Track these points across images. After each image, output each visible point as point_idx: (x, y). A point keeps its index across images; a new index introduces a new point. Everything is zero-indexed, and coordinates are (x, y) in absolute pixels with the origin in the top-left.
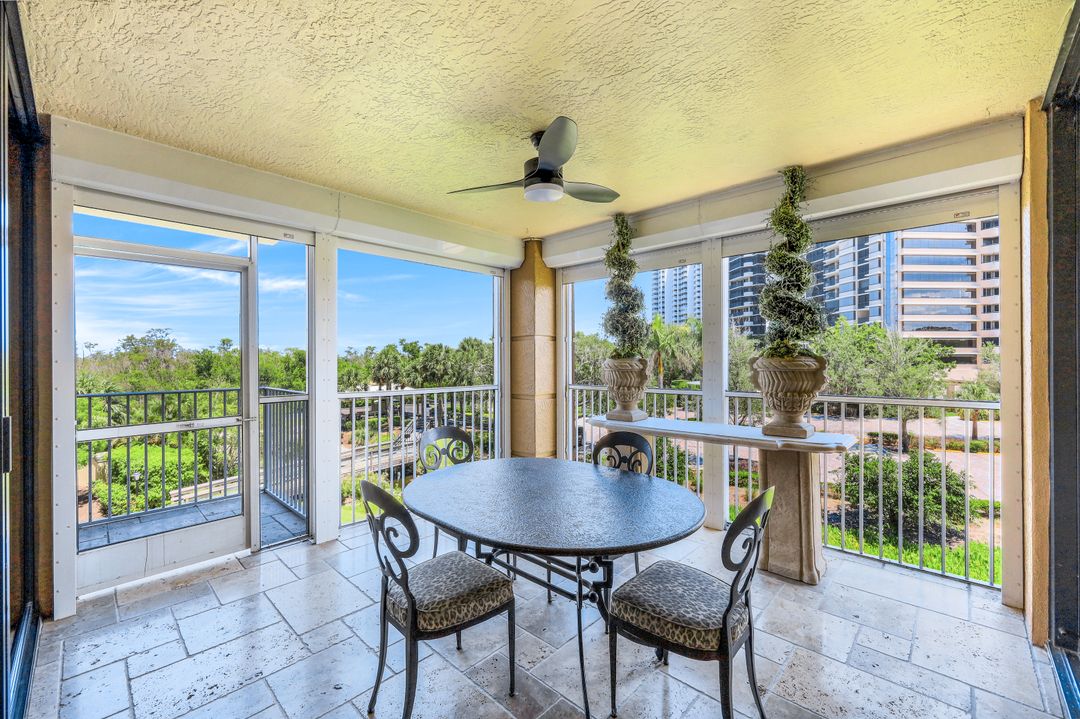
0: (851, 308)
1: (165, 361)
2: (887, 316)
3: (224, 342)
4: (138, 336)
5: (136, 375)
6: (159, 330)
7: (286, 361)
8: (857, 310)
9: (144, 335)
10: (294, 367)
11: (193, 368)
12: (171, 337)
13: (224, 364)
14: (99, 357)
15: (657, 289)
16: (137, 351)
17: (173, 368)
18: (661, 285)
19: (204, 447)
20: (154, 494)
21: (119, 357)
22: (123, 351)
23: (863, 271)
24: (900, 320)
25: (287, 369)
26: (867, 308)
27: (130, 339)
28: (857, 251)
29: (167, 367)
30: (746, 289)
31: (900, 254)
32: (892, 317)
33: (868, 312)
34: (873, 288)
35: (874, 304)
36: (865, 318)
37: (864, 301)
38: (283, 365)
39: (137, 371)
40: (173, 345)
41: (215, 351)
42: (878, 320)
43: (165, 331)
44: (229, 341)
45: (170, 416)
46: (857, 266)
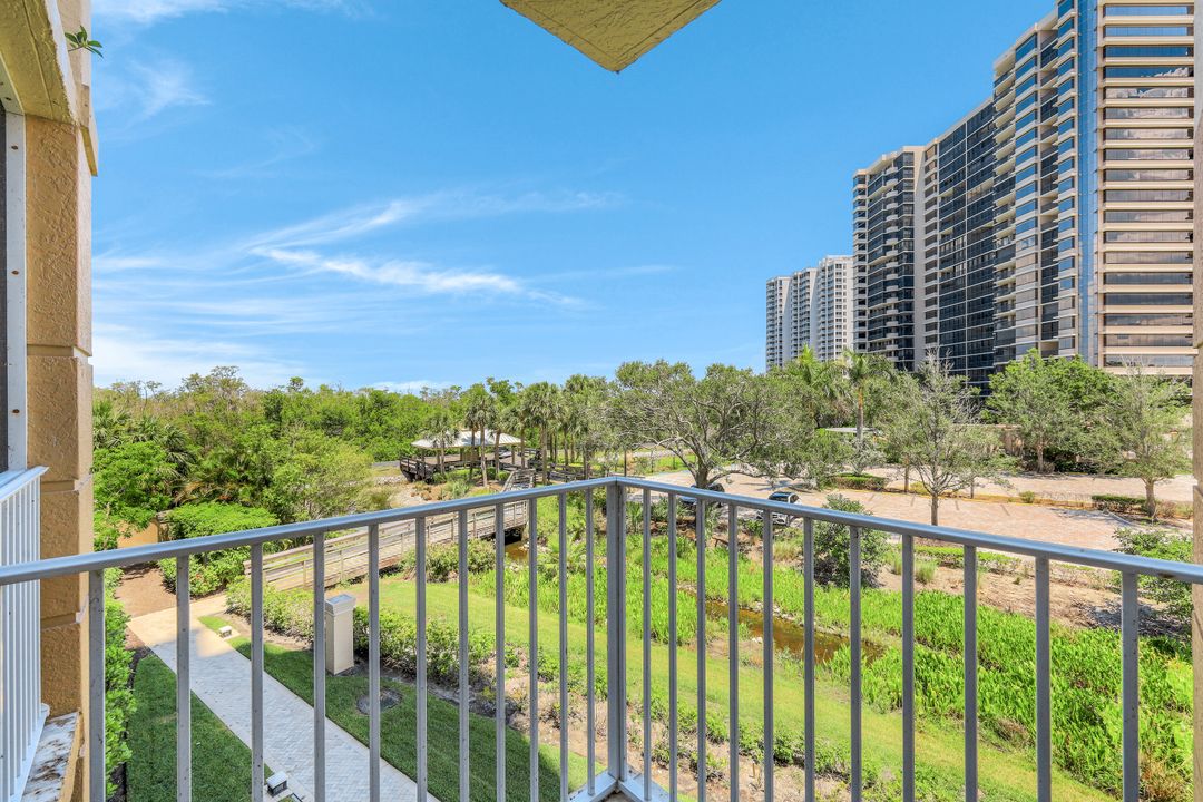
0: (1032, 340)
1: (231, 403)
2: (1084, 348)
3: (294, 381)
4: (203, 375)
5: (201, 418)
6: (224, 368)
7: (362, 402)
8: (1040, 341)
9: (210, 373)
10: (371, 410)
11: (261, 410)
12: (237, 375)
13: (294, 406)
14: (163, 399)
15: (772, 320)
16: (202, 391)
17: (240, 410)
18: (779, 315)
19: (280, 505)
20: (225, 565)
21: (183, 398)
22: (187, 391)
23: (1049, 294)
24: (1101, 354)
25: (363, 411)
26: (1055, 339)
27: (195, 378)
28: (1040, 269)
29: (234, 409)
30: (889, 319)
31: (1102, 270)
32: (1091, 350)
33: (1057, 343)
34: (1065, 314)
35: (1066, 333)
36: (1052, 350)
37: (1050, 330)
38: (358, 406)
39: (202, 414)
40: (239, 384)
41: (285, 391)
42: (1071, 352)
43: (232, 370)
44: (300, 380)
45: (242, 468)
46: (1040, 287)
